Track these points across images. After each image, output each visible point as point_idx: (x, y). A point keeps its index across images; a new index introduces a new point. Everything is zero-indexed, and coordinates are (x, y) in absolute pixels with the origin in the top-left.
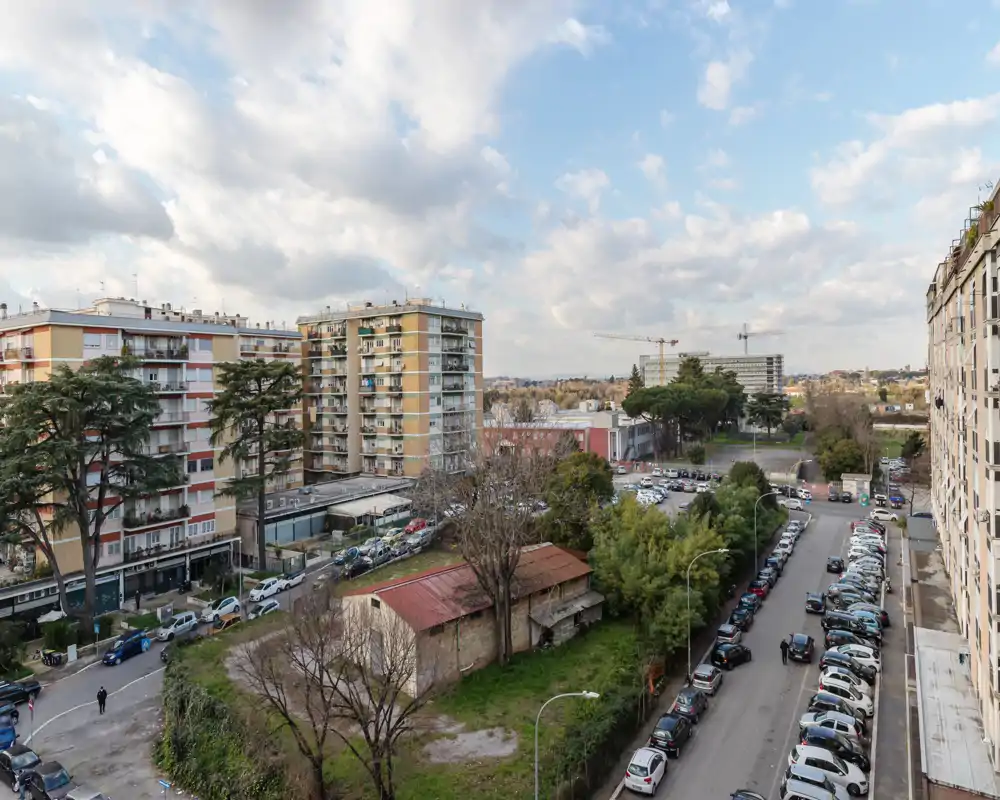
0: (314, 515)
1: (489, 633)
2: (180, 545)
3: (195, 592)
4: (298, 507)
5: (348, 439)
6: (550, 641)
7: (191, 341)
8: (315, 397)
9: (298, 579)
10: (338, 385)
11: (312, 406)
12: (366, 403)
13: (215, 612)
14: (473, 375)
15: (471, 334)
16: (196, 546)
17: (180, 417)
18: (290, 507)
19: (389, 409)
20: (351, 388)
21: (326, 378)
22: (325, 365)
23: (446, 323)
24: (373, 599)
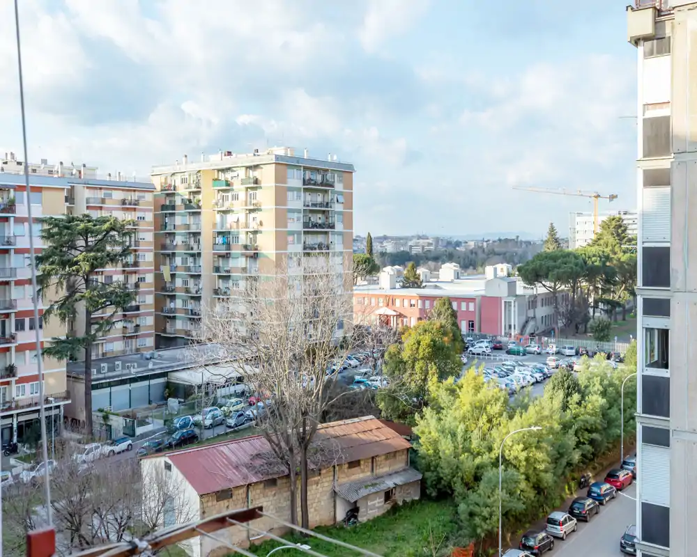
0: (153, 382)
1: (286, 504)
2: (7, 405)
3: (21, 454)
4: (134, 371)
5: (202, 302)
6: (356, 517)
7: (18, 193)
8: (168, 255)
9: (123, 446)
10: (192, 242)
11: (165, 264)
12: (221, 263)
13: (33, 474)
14: (340, 234)
15: (339, 187)
16: (23, 407)
17: (8, 272)
18: (127, 371)
19: (244, 270)
20: (206, 246)
21: (180, 234)
22: (178, 220)
23: (308, 175)
24: (166, 463)
